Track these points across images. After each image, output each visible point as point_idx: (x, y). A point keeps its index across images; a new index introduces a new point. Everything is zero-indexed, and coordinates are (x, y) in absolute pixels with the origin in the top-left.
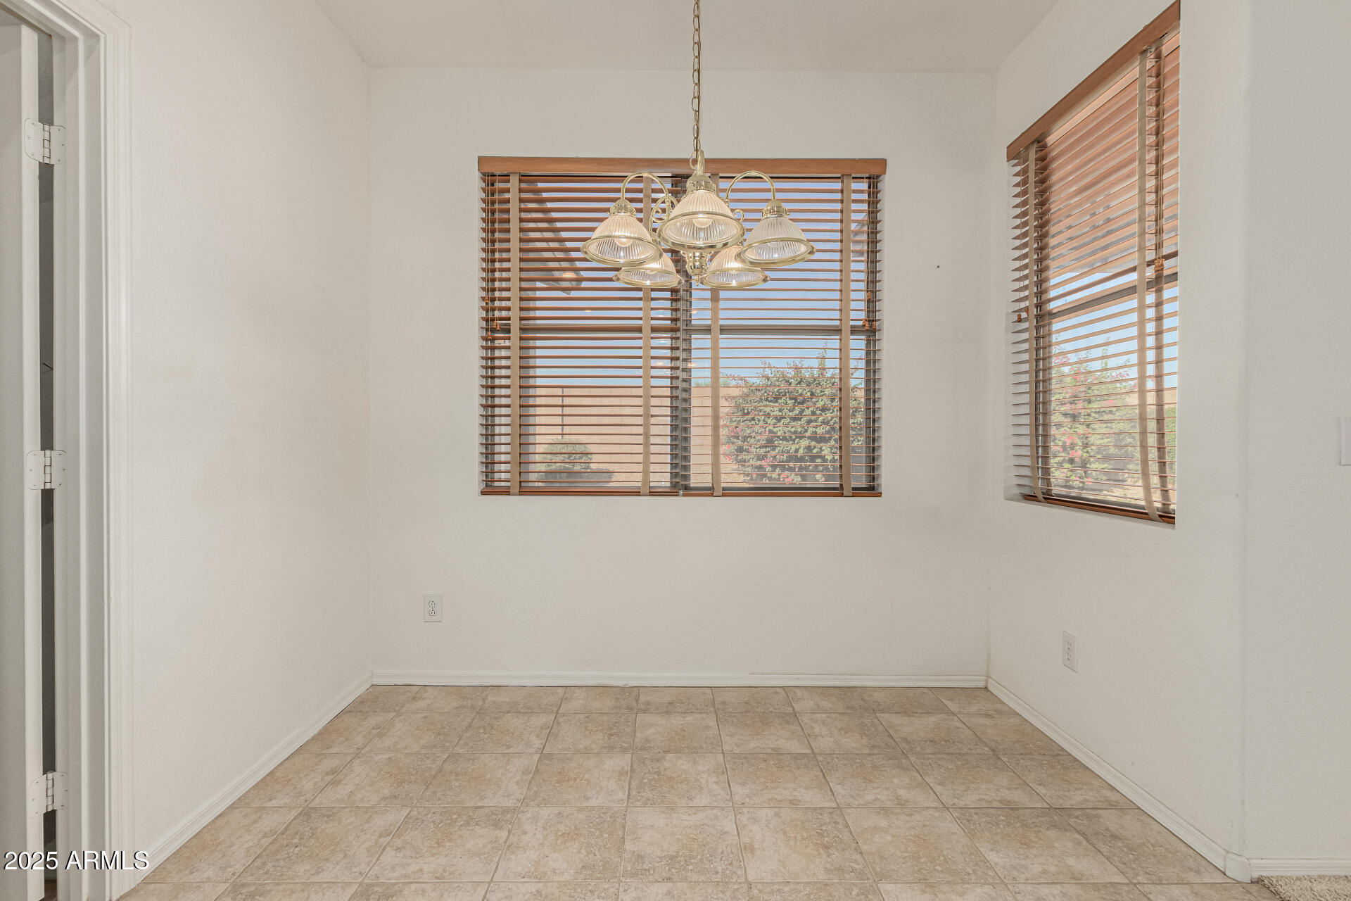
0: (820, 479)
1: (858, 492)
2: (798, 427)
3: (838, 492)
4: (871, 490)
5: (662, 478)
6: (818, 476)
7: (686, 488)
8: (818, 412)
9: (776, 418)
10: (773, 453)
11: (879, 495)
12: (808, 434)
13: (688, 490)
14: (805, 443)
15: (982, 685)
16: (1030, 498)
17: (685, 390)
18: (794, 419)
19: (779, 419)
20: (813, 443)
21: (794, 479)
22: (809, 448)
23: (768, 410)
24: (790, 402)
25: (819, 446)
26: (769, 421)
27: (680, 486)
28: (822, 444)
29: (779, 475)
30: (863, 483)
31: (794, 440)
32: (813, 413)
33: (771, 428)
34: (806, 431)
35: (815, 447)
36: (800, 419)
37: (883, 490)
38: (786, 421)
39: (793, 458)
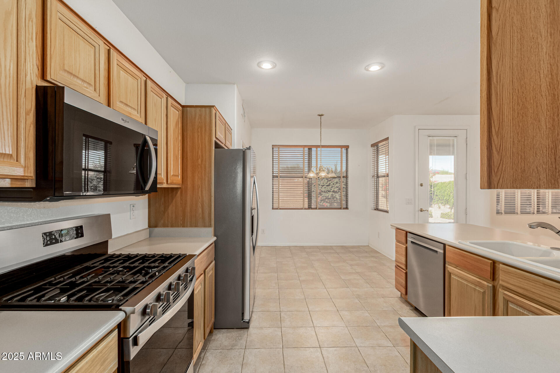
0: (335, 205)
1: (344, 209)
2: (329, 188)
3: (340, 209)
4: (347, 208)
5: (306, 206)
6: (335, 204)
7: (311, 208)
8: (335, 184)
9: (322, 185)
10: (321, 196)
11: (348, 209)
12: (332, 191)
13: (312, 209)
14: (331, 193)
15: (368, 245)
16: (375, 209)
17: (311, 189)
18: (327, 186)
19: (323, 186)
20: (333, 194)
21: (328, 205)
22: (332, 195)
23: (319, 183)
24: (326, 181)
25: (335, 194)
26: (320, 186)
27: (310, 208)
28: (336, 194)
29: (323, 204)
30: (345, 207)
31: (327, 193)
32: (333, 184)
33: (320, 189)
34: (331, 190)
35: (334, 195)
36: (329, 186)
37: (349, 208)
38: (325, 186)
39: (327, 198)
